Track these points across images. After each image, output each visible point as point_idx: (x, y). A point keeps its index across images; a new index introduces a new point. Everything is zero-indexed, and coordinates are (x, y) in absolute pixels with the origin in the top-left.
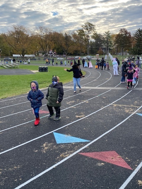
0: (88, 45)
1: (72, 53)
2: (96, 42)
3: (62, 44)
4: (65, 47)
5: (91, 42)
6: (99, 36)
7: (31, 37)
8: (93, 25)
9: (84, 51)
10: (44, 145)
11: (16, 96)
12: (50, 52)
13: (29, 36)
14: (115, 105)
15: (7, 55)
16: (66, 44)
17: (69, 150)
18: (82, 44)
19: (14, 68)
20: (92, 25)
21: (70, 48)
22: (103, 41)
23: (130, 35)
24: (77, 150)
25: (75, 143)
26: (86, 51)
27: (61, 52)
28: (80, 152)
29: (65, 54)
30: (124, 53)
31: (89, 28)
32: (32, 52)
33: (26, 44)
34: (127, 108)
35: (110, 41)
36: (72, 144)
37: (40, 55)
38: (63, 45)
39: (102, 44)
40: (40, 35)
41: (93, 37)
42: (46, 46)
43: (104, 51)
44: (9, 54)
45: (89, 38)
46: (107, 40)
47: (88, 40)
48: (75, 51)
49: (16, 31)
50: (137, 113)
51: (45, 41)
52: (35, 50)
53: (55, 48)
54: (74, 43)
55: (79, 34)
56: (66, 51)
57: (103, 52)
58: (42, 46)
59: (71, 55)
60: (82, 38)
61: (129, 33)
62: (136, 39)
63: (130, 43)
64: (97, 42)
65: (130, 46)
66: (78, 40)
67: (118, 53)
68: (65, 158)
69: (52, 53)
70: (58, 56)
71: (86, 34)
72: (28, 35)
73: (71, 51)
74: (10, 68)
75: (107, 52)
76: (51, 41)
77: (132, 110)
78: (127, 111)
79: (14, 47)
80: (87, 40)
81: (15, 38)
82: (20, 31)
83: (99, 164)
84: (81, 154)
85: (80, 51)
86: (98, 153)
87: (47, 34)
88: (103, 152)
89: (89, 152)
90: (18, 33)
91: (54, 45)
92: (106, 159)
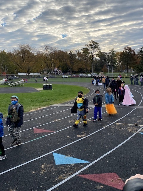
0: (92, 62)
1: (77, 71)
2: (101, 60)
3: (66, 62)
4: (70, 65)
5: (95, 60)
6: (104, 54)
7: (37, 55)
9: (89, 68)
10: (43, 166)
12: (55, 70)
13: (35, 55)
14: (118, 124)
15: (13, 74)
16: (71, 62)
17: (67, 172)
18: (87, 62)
19: (19, 86)
20: (96, 43)
21: (74, 66)
22: (108, 59)
23: (134, 53)
24: (76, 172)
25: (74, 164)
26: (90, 69)
27: (66, 70)
28: (80, 174)
29: (70, 72)
30: (129, 71)
31: (93, 46)
32: (38, 70)
33: (31, 63)
34: (130, 127)
35: (114, 58)
36: (72, 166)
37: (46, 73)
38: (68, 63)
39: (107, 62)
40: (45, 54)
41: (97, 55)
42: (52, 65)
43: (109, 69)
44: (15, 72)
45: (93, 56)
46: (112, 58)
47: (93, 58)
48: (79, 69)
49: (22, 50)
50: (140, 133)
51: (51, 60)
52: (40, 68)
53: (60, 66)
54: (78, 60)
55: (83, 52)
56: (71, 69)
58: (47, 65)
59: (75, 72)
60: (87, 56)
61: (134, 51)
62: (140, 56)
63: (134, 60)
65: (135, 64)
66: (83, 58)
67: (123, 71)
68: (63, 180)
69: (57, 71)
70: (63, 73)
71: (91, 52)
73: (76, 69)
74: (15, 86)
75: (112, 70)
76: (56, 59)
77: (135, 129)
78: (130, 130)
79: (20, 65)
80: (91, 58)
81: (21, 56)
82: (26, 50)
83: (98, 187)
84: (80, 176)
85: (85, 69)
86: (98, 175)
87: (52, 53)
88: (103, 174)
89: (88, 174)
90: (24, 51)
91: (59, 63)
92: (105, 182)
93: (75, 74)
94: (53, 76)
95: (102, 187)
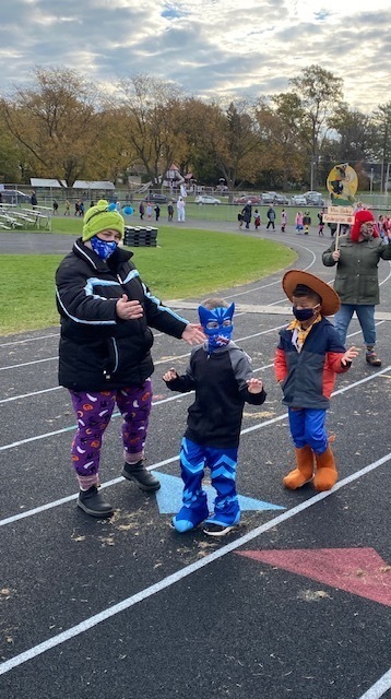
0: (313, 151)
1: (253, 181)
2: (345, 143)
3: (214, 146)
4: (227, 155)
5: (325, 140)
6: (356, 121)
7: (104, 113)
8: (336, 79)
9: (297, 172)
11: (29, 333)
12: (171, 174)
13: (96, 111)
15: (9, 180)
16: (232, 148)
18: (291, 147)
19: (32, 228)
20: (330, 77)
21: (244, 159)
24: (232, 541)
26: (303, 176)
27: (212, 175)
28: (244, 547)
29: (225, 184)
31: (317, 88)
32: (105, 172)
33: (80, 142)
37: (135, 182)
38: (220, 148)
39: (367, 151)
40: (134, 110)
41: (333, 123)
42: (158, 152)
43: (371, 176)
44: (20, 177)
45: (316, 126)
47: (314, 132)
48: (263, 172)
49: (48, 92)
51: (155, 134)
52: (115, 165)
53: (190, 159)
54: (260, 141)
55: (279, 111)
56: (232, 171)
57: (369, 180)
58: (142, 151)
59: (248, 186)
60: (293, 125)
64: (348, 143)
66: (278, 132)
69: (176, 179)
70: (200, 188)
71: (307, 110)
72: (92, 109)
73: (249, 174)
74: (18, 228)
75: (384, 182)
76: (176, 134)
79: (36, 149)
80: (308, 134)
81: (42, 116)
82: (62, 92)
83: (309, 596)
84: (247, 553)
85: (282, 173)
86: (308, 553)
87: (161, 106)
88: (326, 550)
89: (274, 548)
90: (54, 97)
91: (185, 148)
92: (334, 578)
93: (244, 193)
94: (163, 196)
95: (321, 593)
